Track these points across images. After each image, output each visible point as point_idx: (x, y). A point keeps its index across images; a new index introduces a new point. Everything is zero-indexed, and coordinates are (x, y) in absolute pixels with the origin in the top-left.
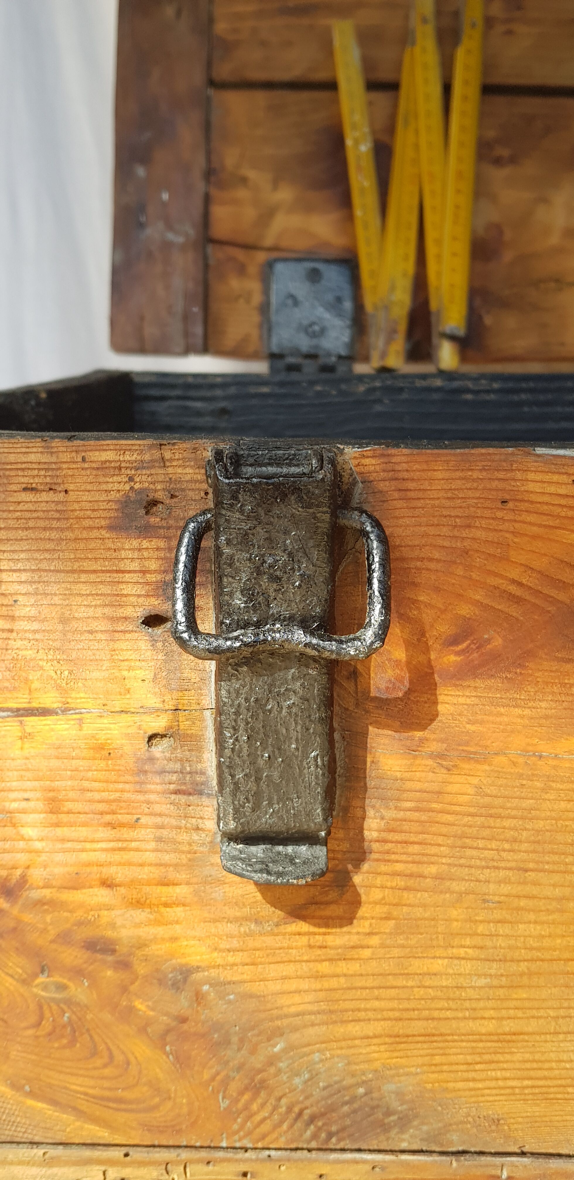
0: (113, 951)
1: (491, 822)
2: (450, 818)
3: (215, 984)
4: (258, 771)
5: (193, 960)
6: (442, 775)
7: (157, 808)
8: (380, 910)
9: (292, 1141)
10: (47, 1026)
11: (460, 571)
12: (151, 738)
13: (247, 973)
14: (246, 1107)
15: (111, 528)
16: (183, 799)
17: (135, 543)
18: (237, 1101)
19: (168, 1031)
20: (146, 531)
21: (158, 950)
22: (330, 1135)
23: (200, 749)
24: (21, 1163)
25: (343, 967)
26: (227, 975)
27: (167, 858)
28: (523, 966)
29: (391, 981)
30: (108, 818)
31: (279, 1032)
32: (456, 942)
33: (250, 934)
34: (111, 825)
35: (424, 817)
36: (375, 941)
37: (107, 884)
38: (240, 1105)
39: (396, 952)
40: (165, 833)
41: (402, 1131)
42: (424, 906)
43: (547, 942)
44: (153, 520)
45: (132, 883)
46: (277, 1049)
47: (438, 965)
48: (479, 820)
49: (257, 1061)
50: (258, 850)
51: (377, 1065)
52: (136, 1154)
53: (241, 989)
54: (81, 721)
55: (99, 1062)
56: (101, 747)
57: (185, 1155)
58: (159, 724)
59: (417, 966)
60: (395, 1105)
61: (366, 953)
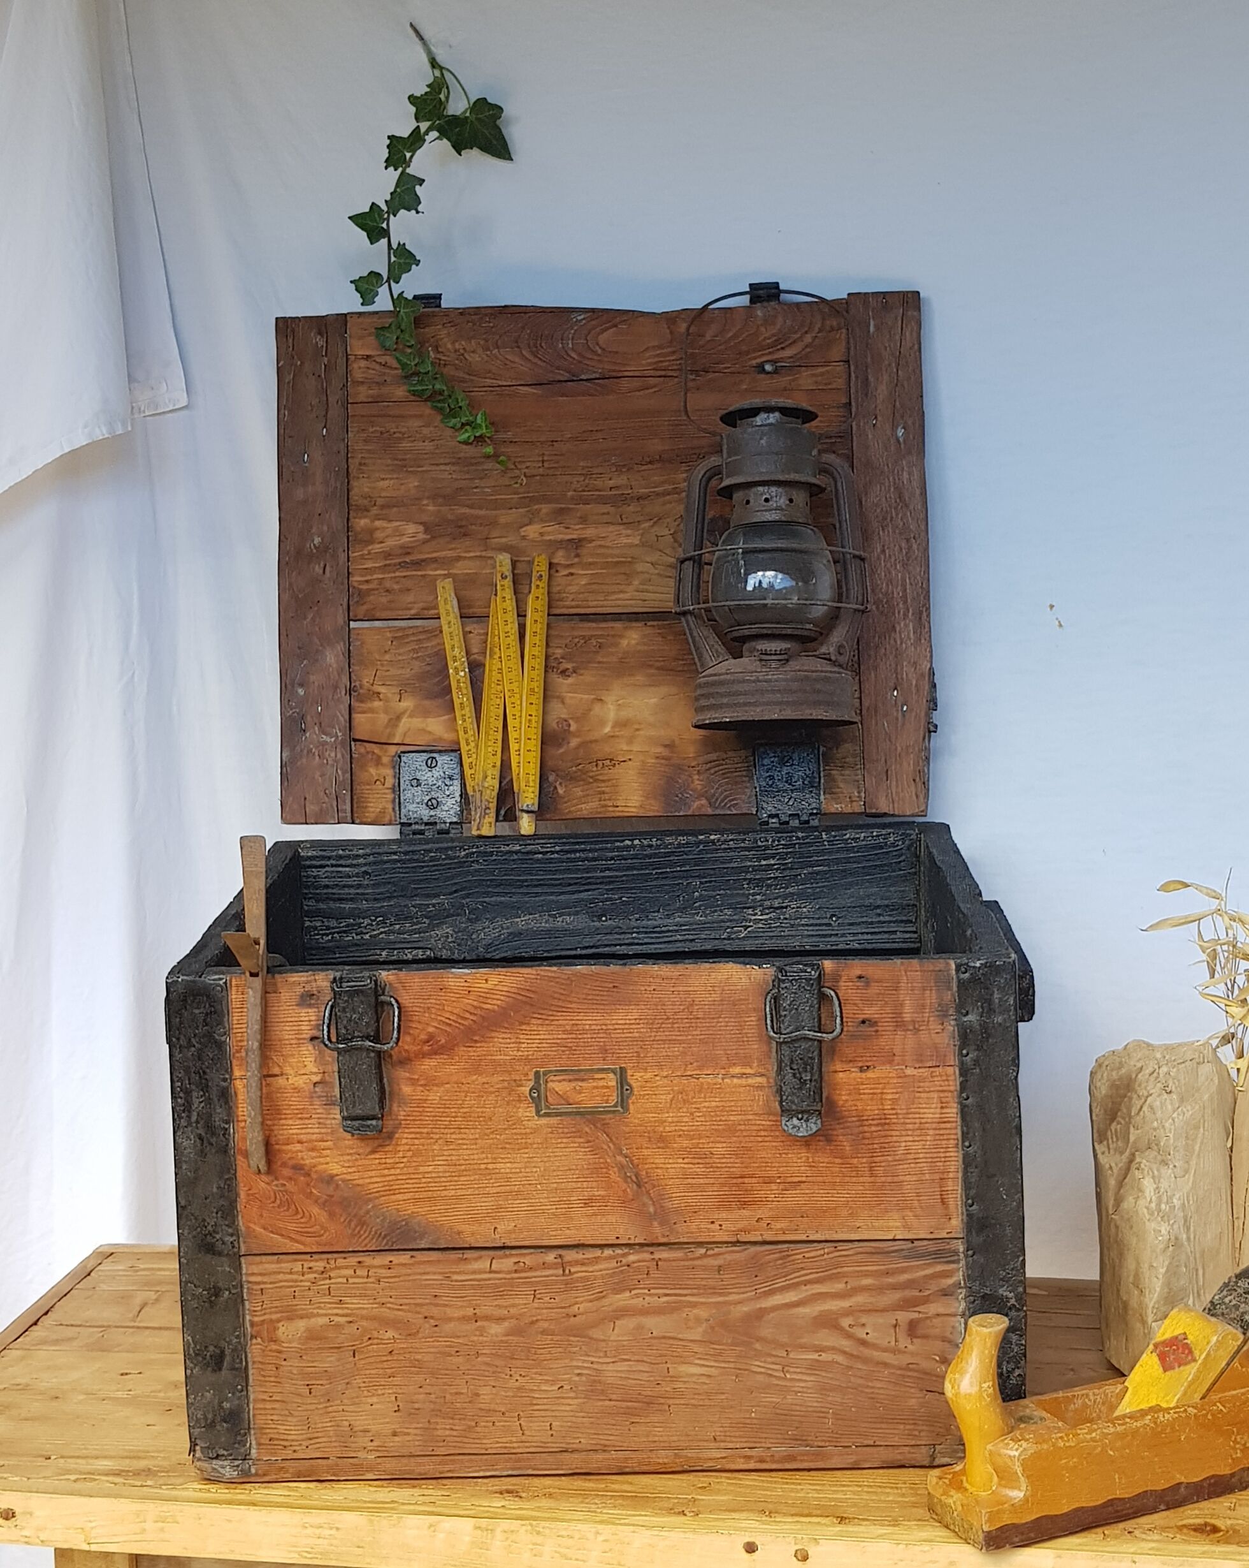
0: (303, 1169)
1: (447, 1110)
2: (431, 1110)
3: (344, 1181)
4: (354, 1094)
5: (335, 1172)
6: (427, 1093)
7: (318, 1111)
8: (407, 1147)
9: (380, 1246)
10: (278, 1202)
11: (427, 1015)
12: (315, 1084)
13: (356, 1176)
14: (359, 1232)
15: (297, 1005)
16: (328, 1107)
17: (306, 1010)
18: (354, 1230)
19: (326, 1201)
20: (310, 1006)
21: (320, 1167)
22: (393, 1243)
23: (333, 1087)
24: (269, 1263)
25: (392, 1171)
26: (348, 1177)
27: (323, 1131)
28: (463, 1167)
29: (413, 1176)
30: (300, 1116)
31: (370, 1200)
32: (437, 1158)
33: (356, 1160)
34: (301, 1119)
35: (421, 1109)
36: (405, 1160)
37: (299, 1142)
38: (356, 1231)
39: (414, 1164)
40: (321, 1121)
41: (421, 1240)
42: (423, 1145)
43: (472, 1157)
44: (313, 1002)
45: (311, 1141)
46: (370, 1207)
47: (430, 1169)
48: (442, 1110)
49: (362, 1212)
50: (356, 1123)
51: (409, 1212)
52: (315, 1257)
53: (355, 1182)
54: (288, 1079)
55: (299, 1216)
56: (295, 1089)
57: (335, 1255)
58: (316, 1078)
59: (422, 1169)
60: (417, 1228)
61: (402, 1165)
